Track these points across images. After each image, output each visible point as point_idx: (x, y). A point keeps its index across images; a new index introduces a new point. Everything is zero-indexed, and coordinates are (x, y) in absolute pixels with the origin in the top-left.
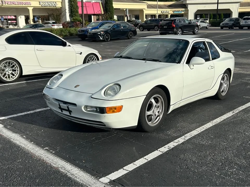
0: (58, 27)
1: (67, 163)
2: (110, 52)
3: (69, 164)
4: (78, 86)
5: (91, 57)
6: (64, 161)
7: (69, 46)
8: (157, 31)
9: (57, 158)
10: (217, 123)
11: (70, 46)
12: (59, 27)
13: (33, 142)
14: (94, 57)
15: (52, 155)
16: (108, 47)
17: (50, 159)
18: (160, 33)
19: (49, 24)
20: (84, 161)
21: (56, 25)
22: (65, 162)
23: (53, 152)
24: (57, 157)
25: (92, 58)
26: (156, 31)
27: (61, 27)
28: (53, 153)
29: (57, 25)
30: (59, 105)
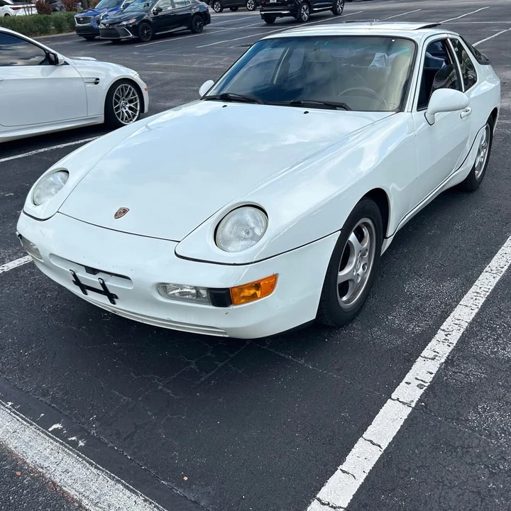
0: (27, 12)
1: (134, 497)
2: (158, 68)
3: (140, 500)
4: (125, 211)
5: (122, 89)
6: (123, 484)
7: (66, 63)
8: (254, 10)
9: (95, 471)
10: (504, 270)
11: (68, 64)
12: (30, 12)
13: (10, 403)
14: (130, 89)
15: (80, 457)
16: (150, 56)
17: (76, 481)
18: (261, 14)
19: (6, 6)
20: (186, 478)
21: (21, 6)
22: (128, 493)
23: (81, 444)
24: (96, 467)
25: (126, 90)
26: (250, 10)
27: (35, 11)
28: (81, 449)
29: (24, 8)
30: (75, 276)
